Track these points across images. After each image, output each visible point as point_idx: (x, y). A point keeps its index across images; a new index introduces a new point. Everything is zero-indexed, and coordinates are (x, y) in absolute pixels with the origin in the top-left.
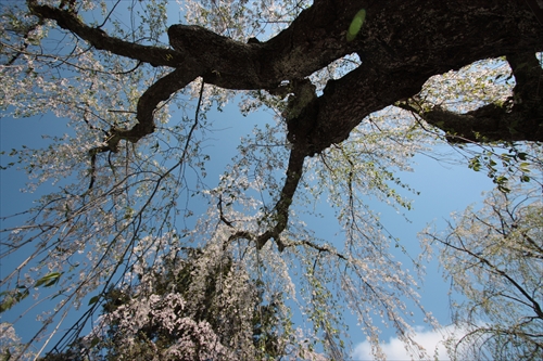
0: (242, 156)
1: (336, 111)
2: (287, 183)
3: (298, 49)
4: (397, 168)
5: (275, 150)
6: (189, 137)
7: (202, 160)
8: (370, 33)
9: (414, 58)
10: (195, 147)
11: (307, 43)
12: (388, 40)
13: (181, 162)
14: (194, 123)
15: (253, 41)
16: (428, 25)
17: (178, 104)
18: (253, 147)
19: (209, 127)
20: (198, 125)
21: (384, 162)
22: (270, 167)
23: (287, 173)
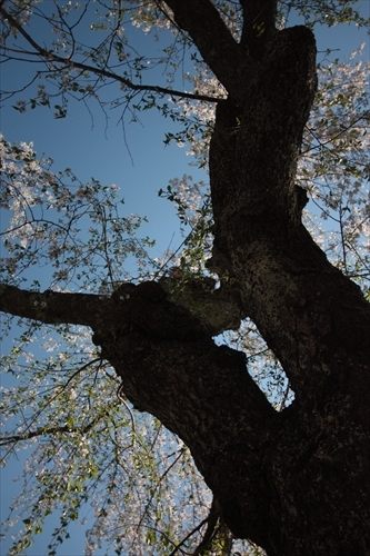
0: (74, 191)
1: (186, 378)
2: (27, 294)
3: (292, 286)
4: (89, 524)
5: (98, 259)
6: (103, 73)
7: (53, 102)
8: (330, 418)
9: (293, 510)
10: (83, 83)
11: (303, 302)
12: (321, 454)
13: (42, 52)
14: (136, 82)
15: (302, 196)
16: (351, 524)
17: (173, 49)
18: (99, 212)
19: (128, 116)
20: (131, 92)
21: (98, 496)
22: (55, 253)
23: (48, 292)
